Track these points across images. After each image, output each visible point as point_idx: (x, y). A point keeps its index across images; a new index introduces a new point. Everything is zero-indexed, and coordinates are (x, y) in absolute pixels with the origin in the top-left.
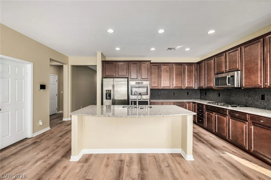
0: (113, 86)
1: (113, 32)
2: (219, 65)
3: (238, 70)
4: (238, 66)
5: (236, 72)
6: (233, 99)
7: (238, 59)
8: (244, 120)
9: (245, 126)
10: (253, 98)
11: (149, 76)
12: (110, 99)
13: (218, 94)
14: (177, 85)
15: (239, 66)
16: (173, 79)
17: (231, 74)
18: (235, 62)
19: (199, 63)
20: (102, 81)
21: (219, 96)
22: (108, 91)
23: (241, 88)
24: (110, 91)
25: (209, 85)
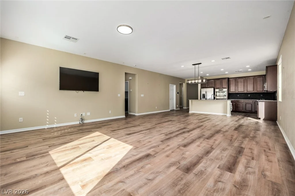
0: (206, 92)
12: (205, 98)
20: (201, 90)
22: (204, 94)
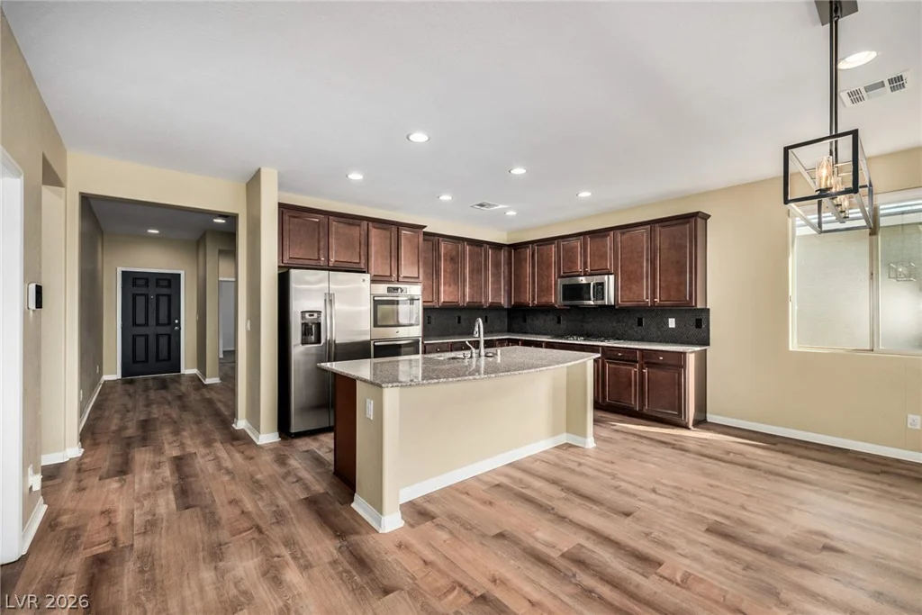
0: (329, 299)
1: (427, 138)
2: (571, 260)
3: (609, 274)
4: (609, 265)
5: (606, 276)
6: (589, 327)
7: (610, 254)
8: (633, 361)
9: (635, 370)
10: (624, 325)
11: (421, 271)
12: (318, 342)
13: (556, 319)
14: (473, 298)
15: (611, 265)
16: (464, 281)
17: (597, 279)
18: (603, 256)
19: (517, 247)
21: (559, 322)
22: (311, 313)
23: (614, 306)
24: (316, 315)
25: (544, 300)
